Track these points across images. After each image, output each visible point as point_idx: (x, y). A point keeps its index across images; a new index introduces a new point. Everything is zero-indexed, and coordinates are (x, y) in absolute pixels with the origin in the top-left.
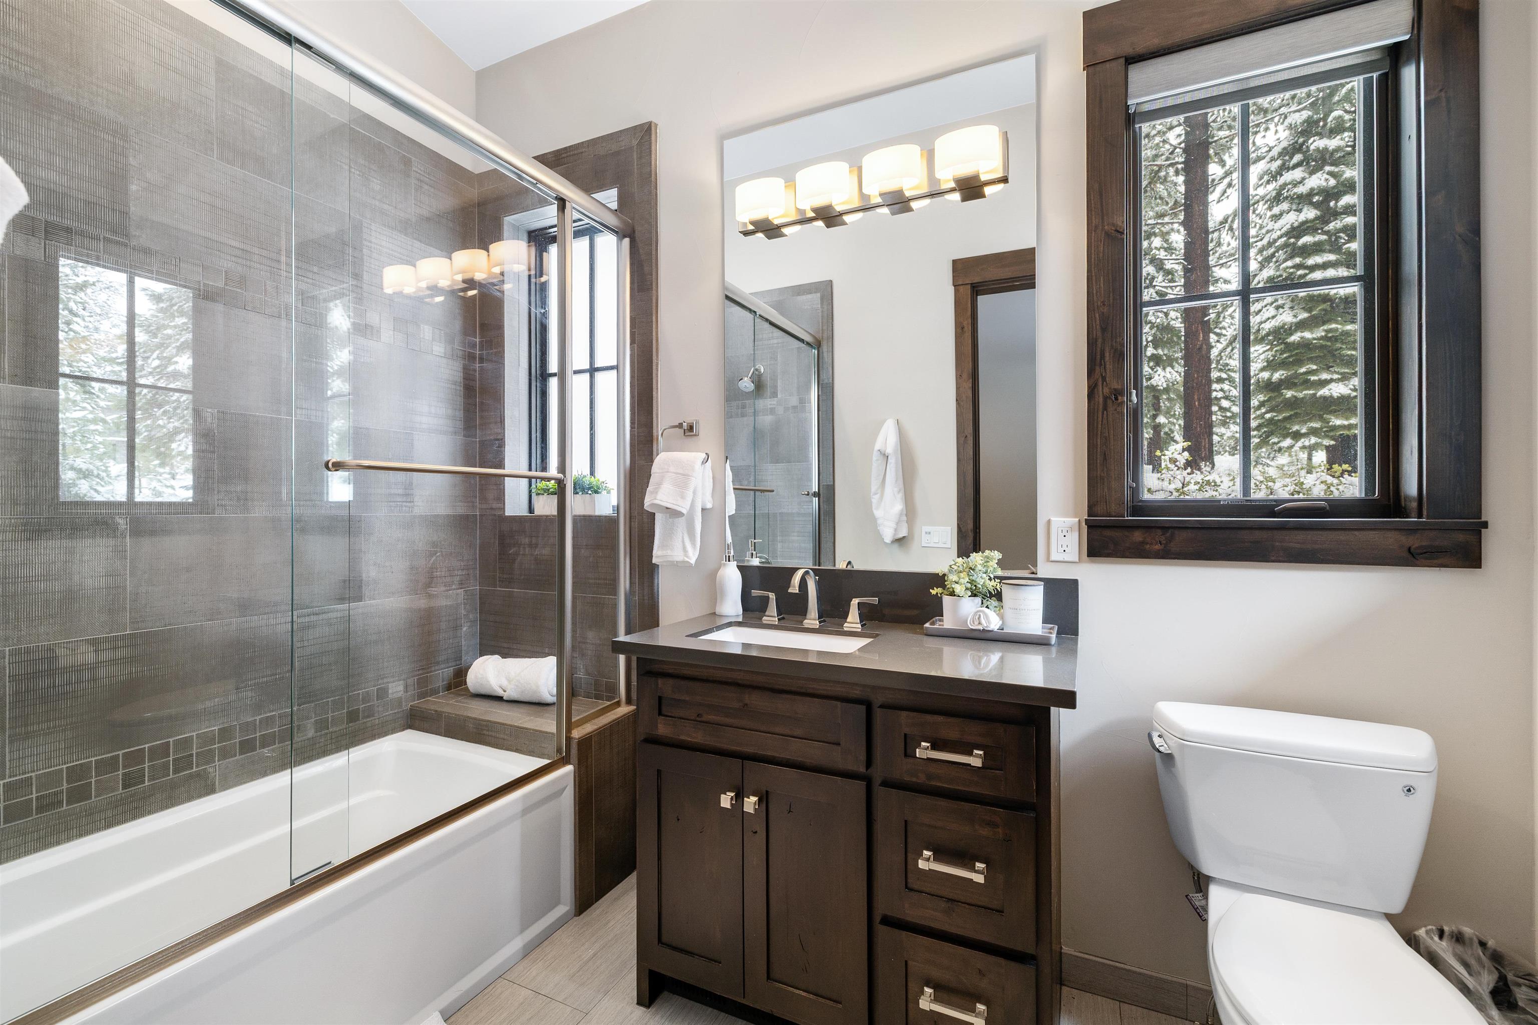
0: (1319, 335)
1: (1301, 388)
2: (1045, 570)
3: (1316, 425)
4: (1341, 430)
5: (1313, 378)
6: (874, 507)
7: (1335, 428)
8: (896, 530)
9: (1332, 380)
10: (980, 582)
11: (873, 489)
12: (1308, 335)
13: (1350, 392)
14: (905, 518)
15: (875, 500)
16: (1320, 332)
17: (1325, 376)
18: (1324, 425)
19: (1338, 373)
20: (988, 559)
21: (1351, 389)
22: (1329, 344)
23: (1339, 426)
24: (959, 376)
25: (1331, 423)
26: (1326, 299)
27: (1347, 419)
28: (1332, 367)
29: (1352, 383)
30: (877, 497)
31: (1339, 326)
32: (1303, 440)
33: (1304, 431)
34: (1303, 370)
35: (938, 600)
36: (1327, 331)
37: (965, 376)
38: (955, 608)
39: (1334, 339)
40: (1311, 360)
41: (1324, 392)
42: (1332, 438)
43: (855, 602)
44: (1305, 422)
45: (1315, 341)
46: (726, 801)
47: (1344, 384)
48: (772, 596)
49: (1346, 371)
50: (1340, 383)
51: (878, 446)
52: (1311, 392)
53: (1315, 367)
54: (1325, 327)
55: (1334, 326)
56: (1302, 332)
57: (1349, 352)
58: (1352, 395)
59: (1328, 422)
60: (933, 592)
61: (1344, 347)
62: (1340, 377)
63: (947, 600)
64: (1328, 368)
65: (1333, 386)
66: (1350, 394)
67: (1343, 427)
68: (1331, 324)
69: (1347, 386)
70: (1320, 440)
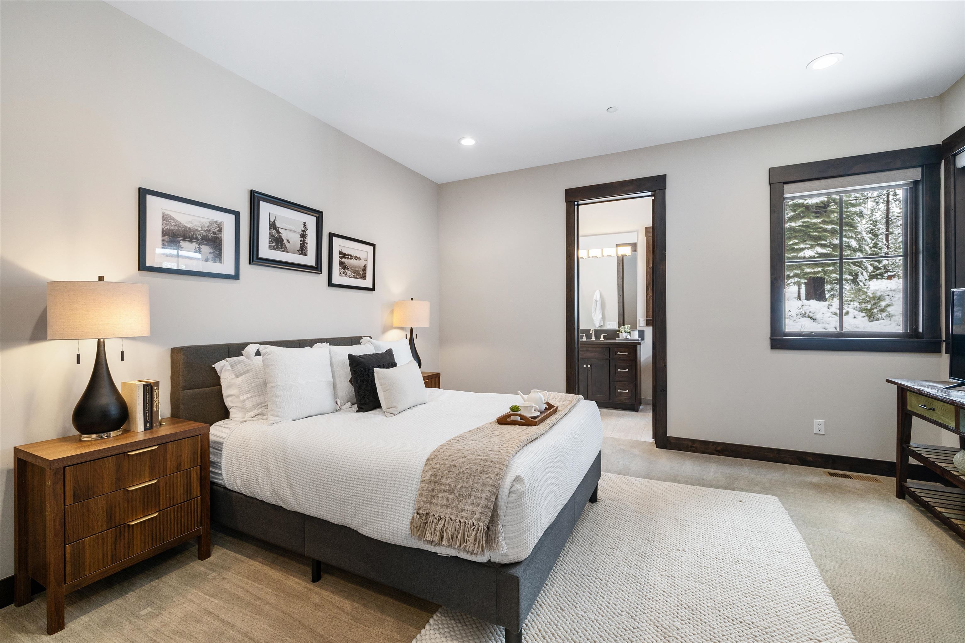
0: (799, 224)
1: (790, 251)
2: (638, 328)
3: (798, 272)
4: (811, 275)
5: (796, 247)
6: (593, 316)
7: (806, 274)
8: (600, 323)
9: (805, 248)
10: (627, 330)
11: (593, 311)
12: (793, 224)
13: (814, 254)
14: (602, 320)
15: (593, 314)
16: (799, 223)
17: (802, 246)
18: (802, 272)
19: (809, 244)
20: (628, 326)
21: (815, 253)
22: (804, 229)
23: (809, 272)
24: (618, 278)
25: (805, 271)
26: (802, 205)
27: (813, 269)
28: (806, 241)
29: (816, 250)
30: (594, 313)
31: (809, 220)
32: (791, 280)
33: (791, 275)
34: (791, 243)
35: (619, 334)
36: (803, 222)
37: (620, 278)
38: (622, 335)
39: (808, 227)
40: (795, 237)
41: (801, 254)
42: (806, 279)
43: (602, 335)
44: (792, 270)
45: (797, 228)
46: (585, 366)
47: (812, 250)
48: (584, 335)
49: (813, 243)
50: (810, 250)
51: (594, 298)
52: (795, 254)
53: (797, 241)
54: (802, 220)
55: (806, 220)
56: (790, 223)
57: (814, 234)
58: (815, 256)
59: (804, 270)
60: (618, 332)
61: (812, 231)
62: (810, 246)
63: (620, 334)
64: (804, 241)
65: (806, 251)
66: (814, 256)
67: (811, 273)
68: (805, 219)
69: (813, 251)
70: (799, 280)
